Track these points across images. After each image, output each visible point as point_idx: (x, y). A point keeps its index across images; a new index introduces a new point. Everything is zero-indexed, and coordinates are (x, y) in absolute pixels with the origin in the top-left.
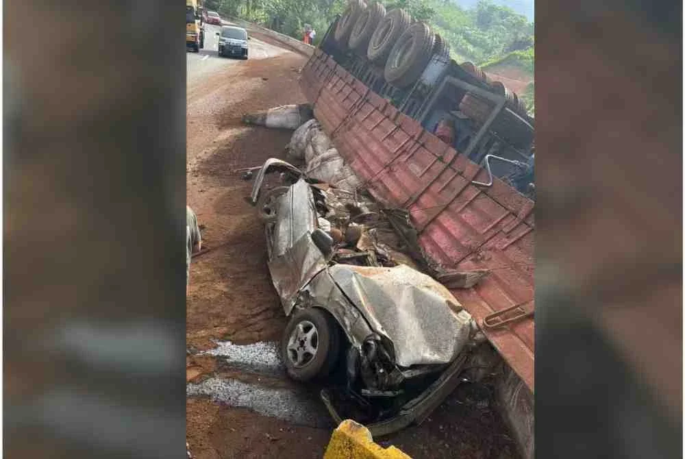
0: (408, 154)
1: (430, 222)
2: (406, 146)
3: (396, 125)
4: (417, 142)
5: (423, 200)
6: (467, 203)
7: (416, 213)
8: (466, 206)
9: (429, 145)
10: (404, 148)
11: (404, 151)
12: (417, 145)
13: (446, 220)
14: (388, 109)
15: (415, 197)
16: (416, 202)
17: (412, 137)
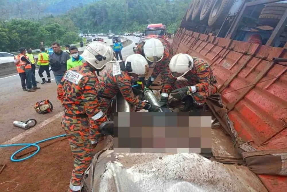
0: (222, 58)
1: (240, 100)
2: (220, 54)
3: (214, 44)
4: (228, 49)
5: (233, 85)
6: (274, 79)
7: (228, 95)
8: (274, 82)
9: (236, 48)
10: (219, 55)
11: (220, 57)
12: (228, 51)
13: (255, 97)
14: (210, 38)
15: (226, 84)
16: (228, 86)
17: (224, 48)
